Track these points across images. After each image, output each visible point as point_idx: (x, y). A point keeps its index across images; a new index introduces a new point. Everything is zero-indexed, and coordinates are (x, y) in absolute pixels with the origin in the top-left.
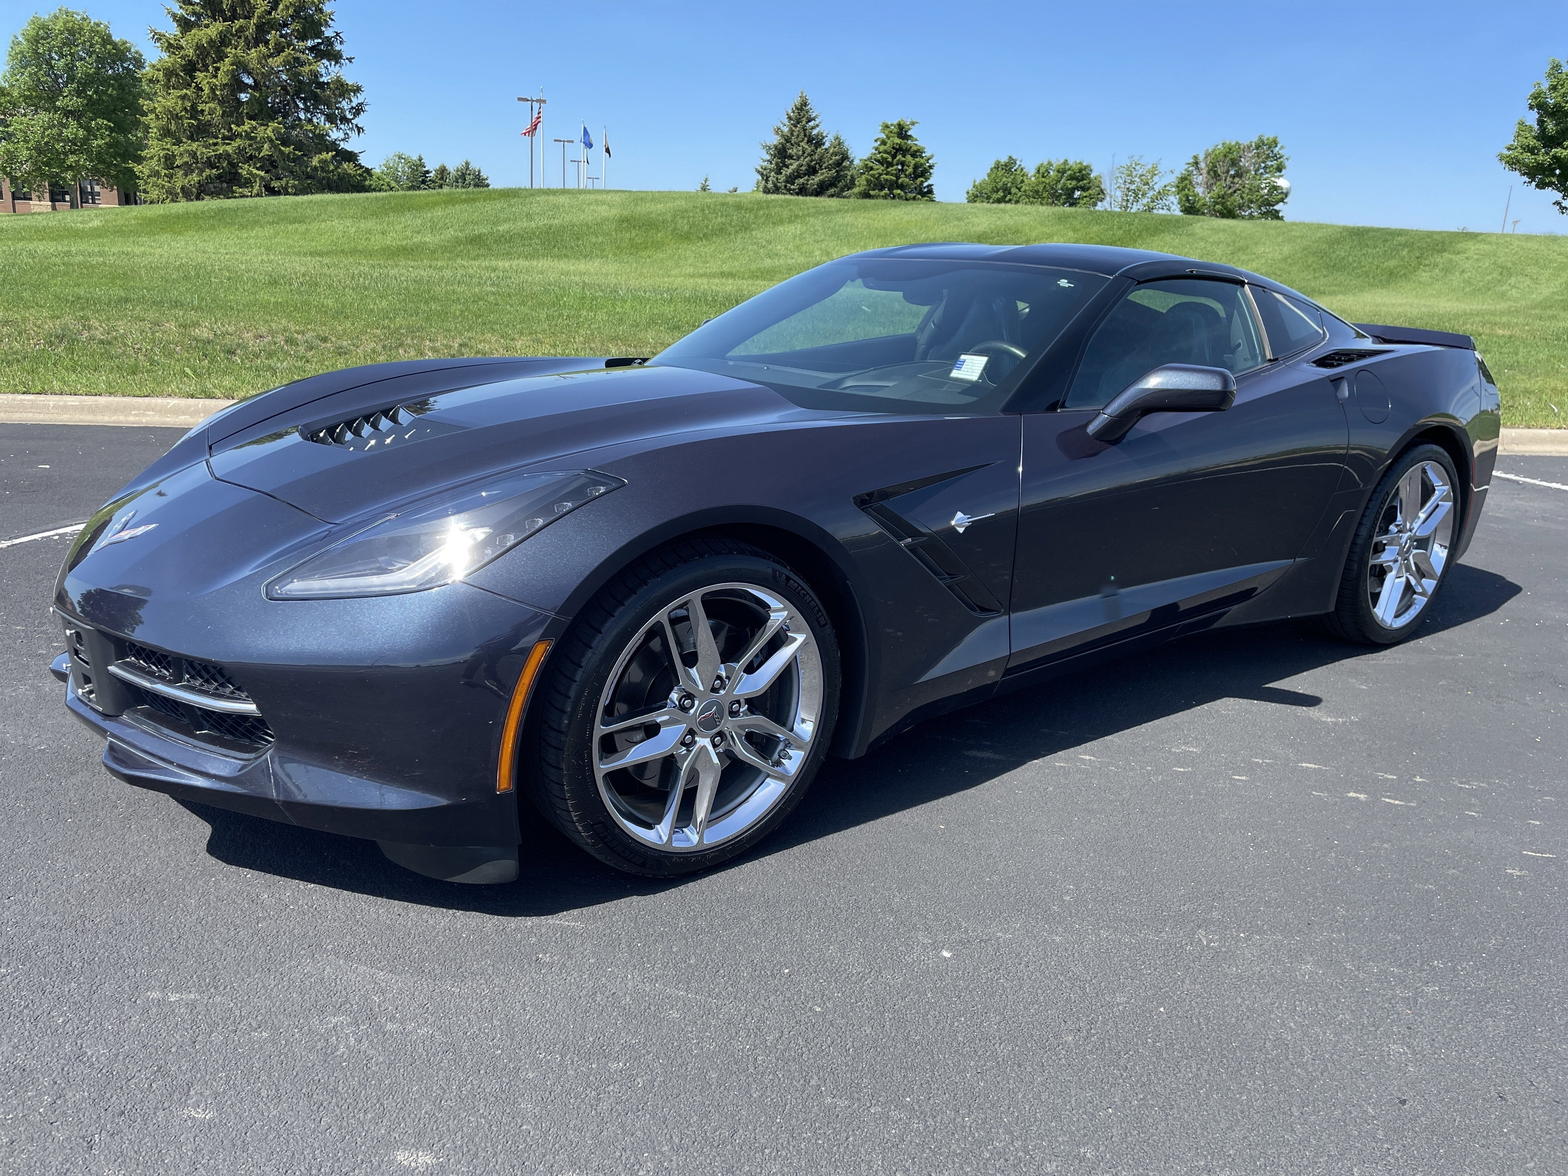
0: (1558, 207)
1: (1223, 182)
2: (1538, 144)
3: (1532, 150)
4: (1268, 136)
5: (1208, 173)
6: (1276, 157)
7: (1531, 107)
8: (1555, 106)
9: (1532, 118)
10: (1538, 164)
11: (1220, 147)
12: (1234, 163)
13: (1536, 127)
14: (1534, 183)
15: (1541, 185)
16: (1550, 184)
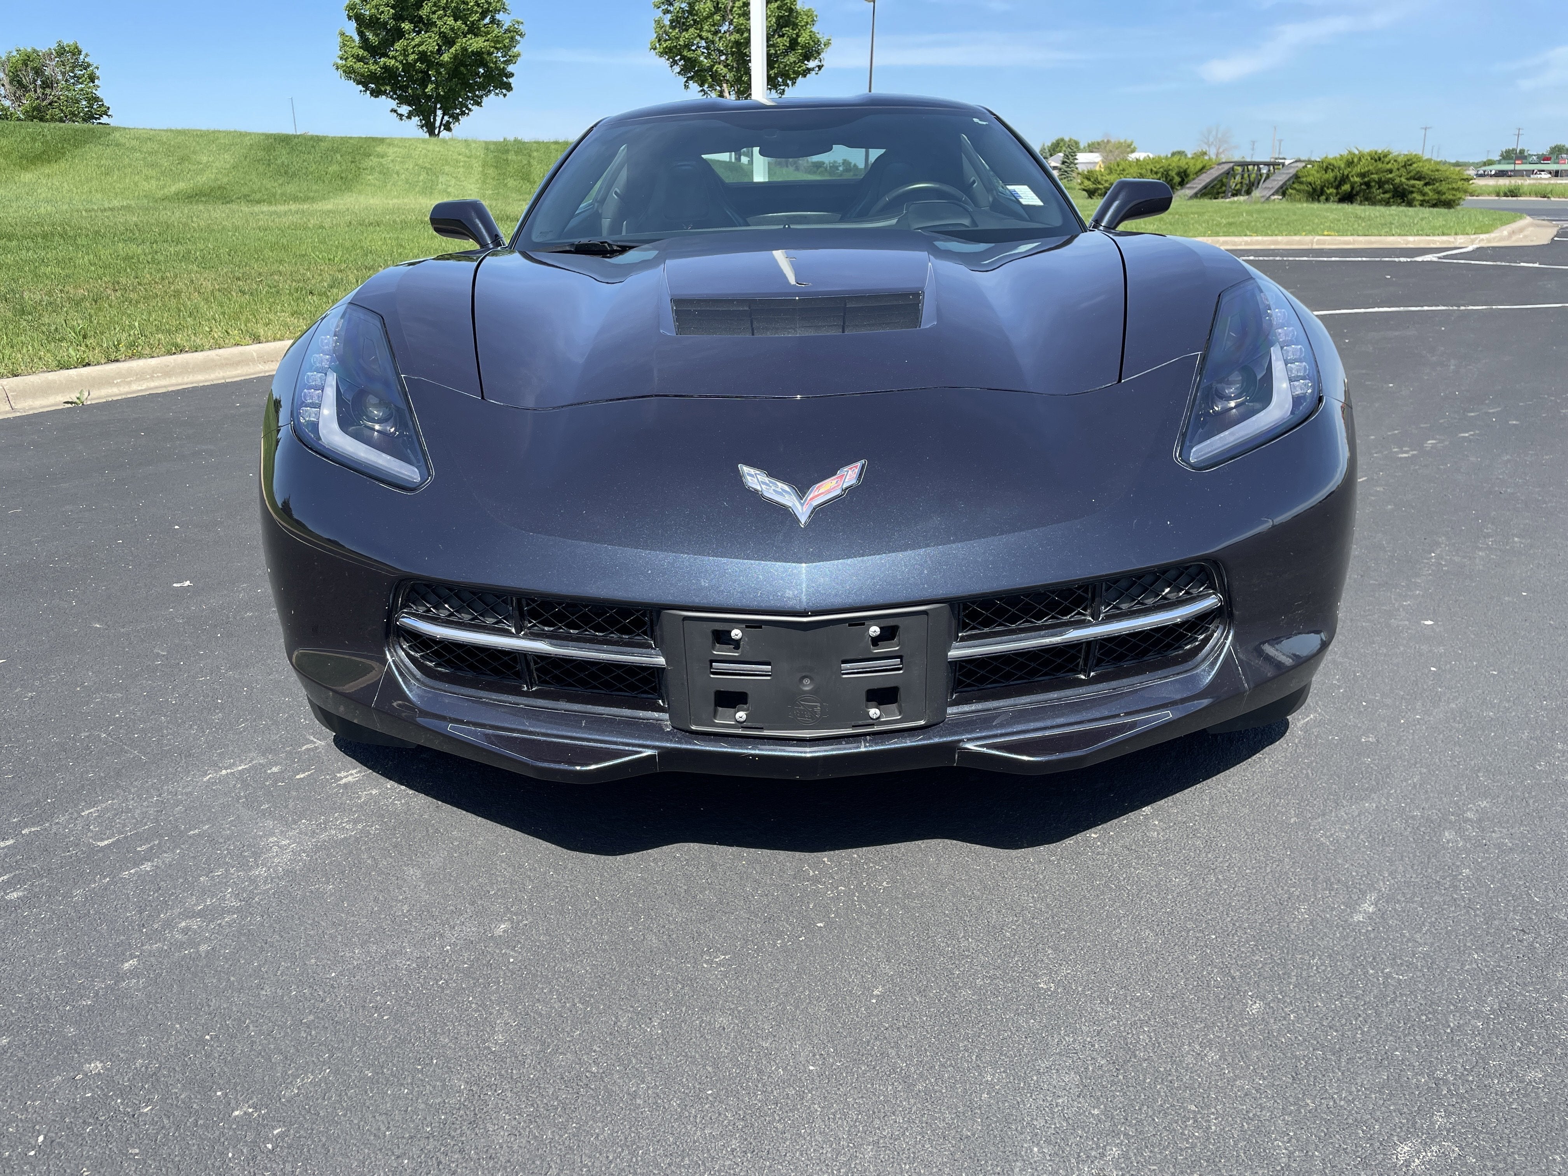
0: (395, 115)
1: (32, 94)
2: (366, 53)
3: (359, 59)
4: (68, 41)
5: (11, 82)
6: (87, 66)
7: (350, 18)
8: (371, 17)
9: (351, 28)
10: (371, 72)
11: (15, 53)
12: (38, 72)
13: (357, 38)
14: (368, 92)
15: (376, 93)
16: (384, 93)
